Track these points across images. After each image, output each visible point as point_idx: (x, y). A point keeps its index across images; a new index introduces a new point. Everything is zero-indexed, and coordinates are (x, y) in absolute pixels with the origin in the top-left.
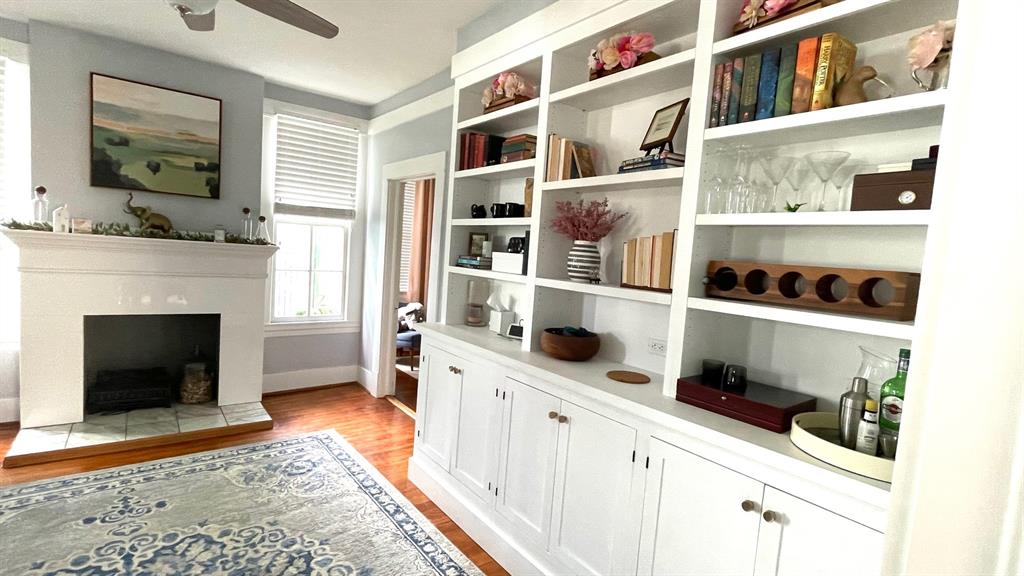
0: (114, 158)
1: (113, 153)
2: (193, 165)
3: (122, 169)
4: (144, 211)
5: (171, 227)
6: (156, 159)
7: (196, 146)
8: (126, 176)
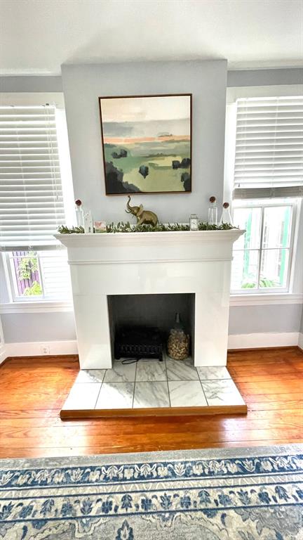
0: (118, 169)
1: (118, 164)
2: (171, 164)
3: (124, 177)
4: (138, 209)
5: (157, 221)
6: (146, 164)
7: (172, 146)
8: (127, 183)
